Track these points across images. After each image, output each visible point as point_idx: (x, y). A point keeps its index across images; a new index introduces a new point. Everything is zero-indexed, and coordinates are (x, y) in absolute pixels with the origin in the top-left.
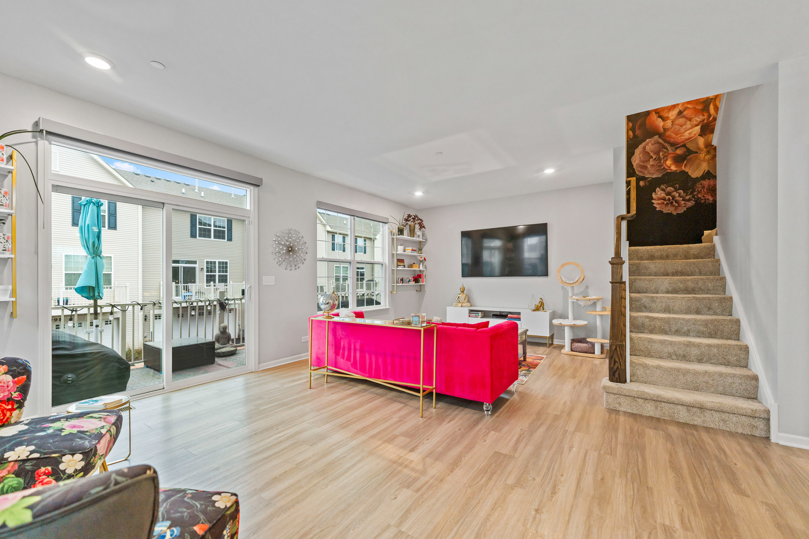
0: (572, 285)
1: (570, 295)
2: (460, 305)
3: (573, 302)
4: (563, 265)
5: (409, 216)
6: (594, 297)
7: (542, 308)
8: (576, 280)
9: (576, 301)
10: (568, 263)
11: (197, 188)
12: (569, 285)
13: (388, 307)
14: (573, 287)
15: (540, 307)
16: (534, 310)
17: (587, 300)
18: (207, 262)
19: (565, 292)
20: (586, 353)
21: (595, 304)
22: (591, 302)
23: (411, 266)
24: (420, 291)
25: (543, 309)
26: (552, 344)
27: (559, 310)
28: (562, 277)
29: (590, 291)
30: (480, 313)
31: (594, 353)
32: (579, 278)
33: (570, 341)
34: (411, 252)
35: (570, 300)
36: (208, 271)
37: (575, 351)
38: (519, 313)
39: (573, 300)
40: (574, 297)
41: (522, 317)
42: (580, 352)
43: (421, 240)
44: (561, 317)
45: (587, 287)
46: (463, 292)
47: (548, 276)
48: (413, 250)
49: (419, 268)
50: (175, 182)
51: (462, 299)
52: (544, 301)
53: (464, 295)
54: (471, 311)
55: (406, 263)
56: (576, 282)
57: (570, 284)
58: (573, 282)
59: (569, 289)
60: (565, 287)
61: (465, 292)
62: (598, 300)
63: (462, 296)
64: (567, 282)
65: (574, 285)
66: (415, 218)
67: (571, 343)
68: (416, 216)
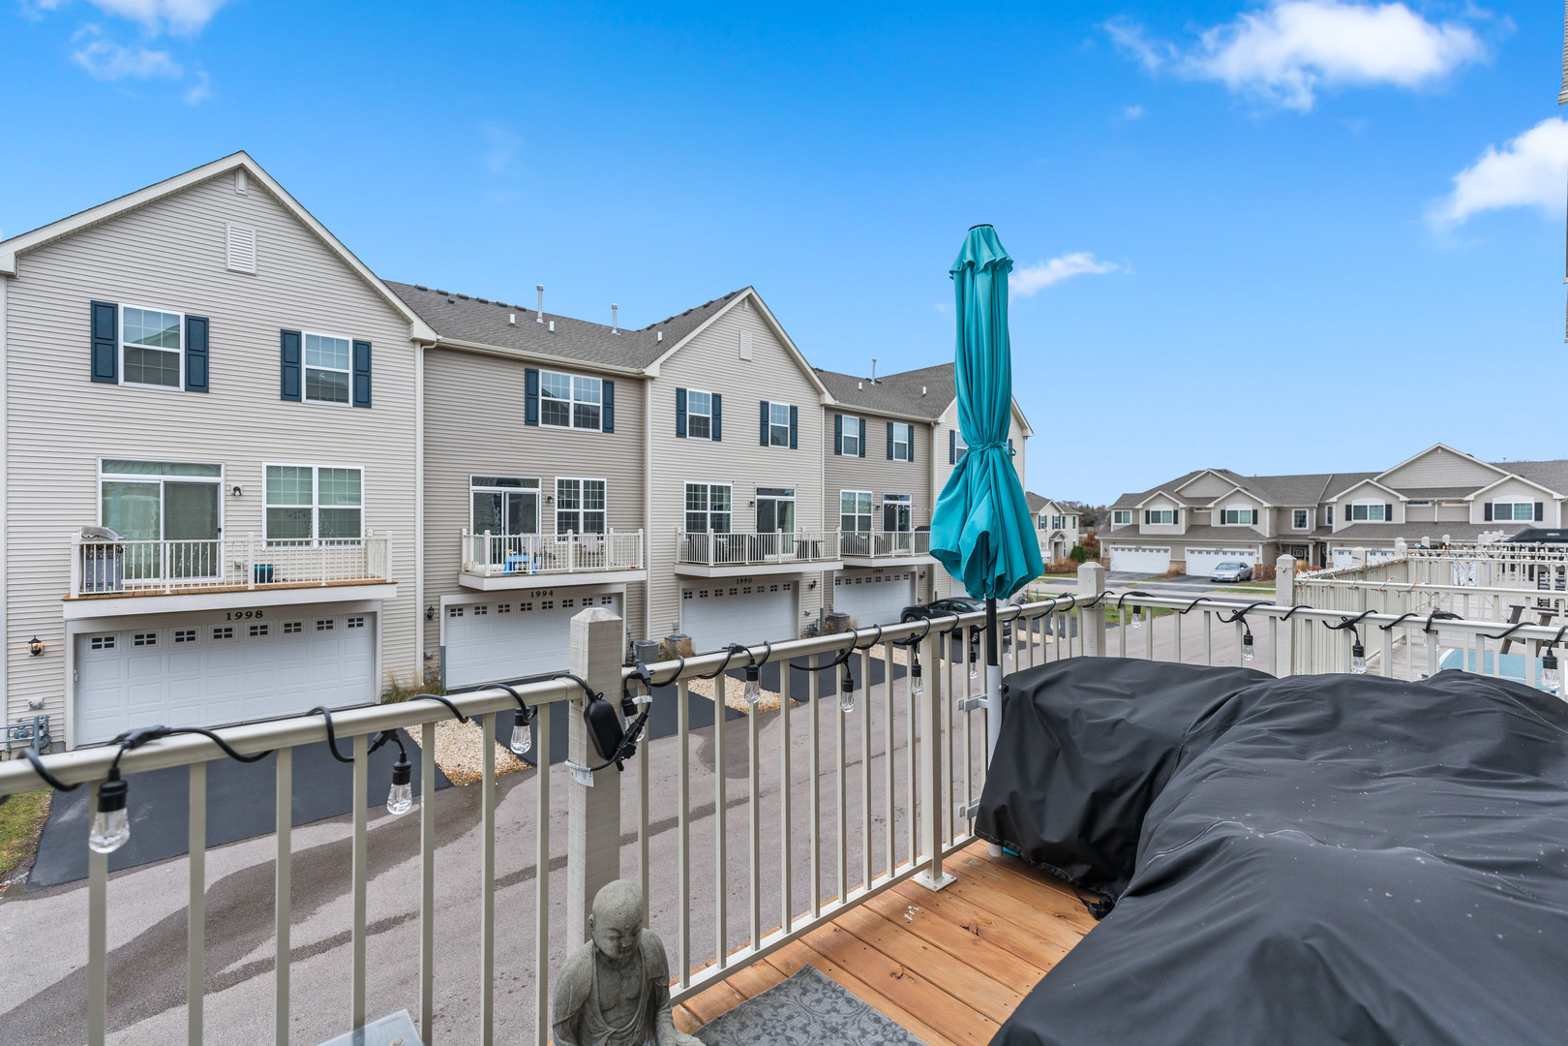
18: (560, 483)
36: (561, 505)
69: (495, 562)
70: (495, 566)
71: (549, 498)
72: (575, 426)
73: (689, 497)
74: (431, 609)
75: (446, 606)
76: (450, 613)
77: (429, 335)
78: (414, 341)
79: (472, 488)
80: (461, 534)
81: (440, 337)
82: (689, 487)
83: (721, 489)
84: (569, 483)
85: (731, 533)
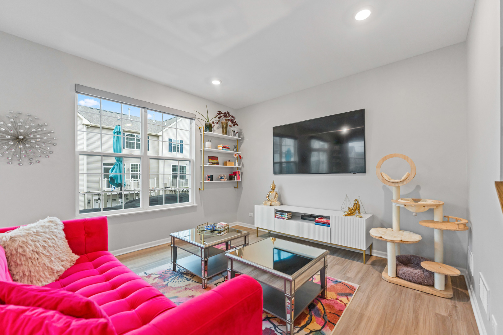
0: (397, 185)
1: (394, 197)
2: (269, 203)
3: (399, 207)
4: (385, 159)
5: (220, 113)
6: (430, 202)
7: (357, 211)
8: (403, 178)
9: (403, 206)
10: (391, 156)
11: (129, 116)
12: (393, 184)
13: (195, 205)
14: (398, 188)
15: (355, 210)
16: (348, 215)
17: (420, 206)
18: (132, 165)
19: (388, 194)
20: (419, 283)
21: (431, 211)
22: (427, 209)
23: (225, 163)
24: (237, 188)
25: (359, 213)
26: (371, 255)
27: (381, 215)
28: (383, 174)
29: (422, 193)
30: (286, 214)
31: (433, 286)
32: (408, 176)
33: (395, 262)
34: (222, 149)
35: (394, 204)
36: (132, 171)
37: (401, 278)
38: (329, 218)
39: (398, 205)
40: (400, 200)
41: (332, 222)
42: (410, 281)
43: (238, 138)
44: (382, 226)
45: (418, 187)
46: (273, 190)
47: (365, 172)
48: (224, 147)
49: (235, 165)
50: (116, 113)
51: (272, 197)
52: (360, 203)
53: (274, 193)
54: (278, 211)
55: (220, 160)
56: (404, 181)
57: (395, 183)
58: (399, 181)
59: (394, 189)
60: (387, 186)
61: (276, 190)
62: (437, 206)
63: (273, 194)
64: (391, 180)
65: (400, 185)
66: (227, 115)
67: (397, 265)
68: (228, 113)
69: (108, 187)
70: (108, 188)
71: (128, 169)
72: (136, 149)
73: (173, 169)
74: (89, 201)
75: (95, 200)
76: (96, 202)
77: (88, 123)
78: (83, 124)
79: (103, 166)
80: (99, 179)
81: (91, 123)
82: (173, 166)
83: (183, 167)
84: (135, 165)
85: (186, 179)
